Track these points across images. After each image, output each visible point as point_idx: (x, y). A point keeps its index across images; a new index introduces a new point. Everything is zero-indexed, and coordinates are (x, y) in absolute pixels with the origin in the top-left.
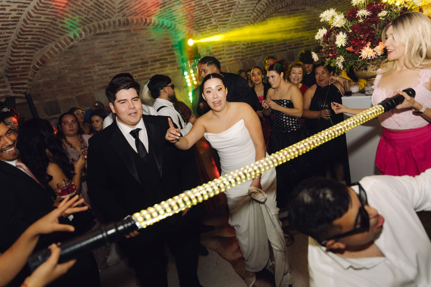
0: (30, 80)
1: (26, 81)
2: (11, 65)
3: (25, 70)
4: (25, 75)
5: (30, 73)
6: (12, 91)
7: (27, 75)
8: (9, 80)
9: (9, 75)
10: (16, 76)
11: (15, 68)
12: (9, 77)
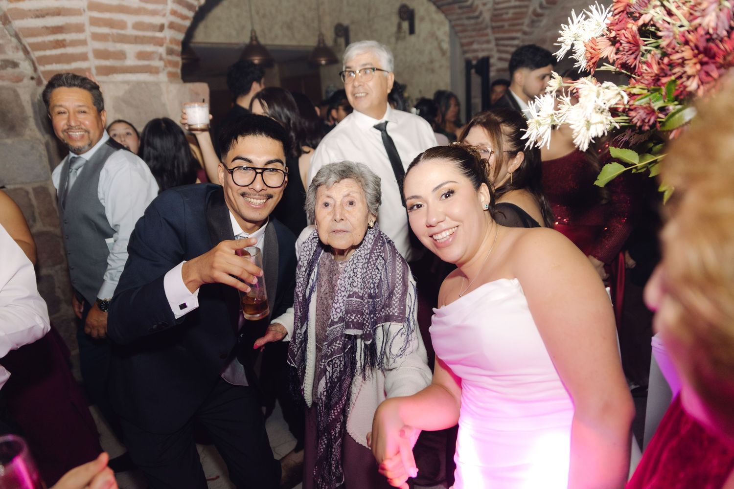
0: (525, 33)
1: (519, 35)
2: (496, 10)
3: (519, 16)
4: (518, 25)
5: (526, 21)
6: (495, 49)
7: (522, 24)
8: (494, 33)
9: (494, 24)
10: (502, 27)
11: (502, 15)
12: (493, 28)
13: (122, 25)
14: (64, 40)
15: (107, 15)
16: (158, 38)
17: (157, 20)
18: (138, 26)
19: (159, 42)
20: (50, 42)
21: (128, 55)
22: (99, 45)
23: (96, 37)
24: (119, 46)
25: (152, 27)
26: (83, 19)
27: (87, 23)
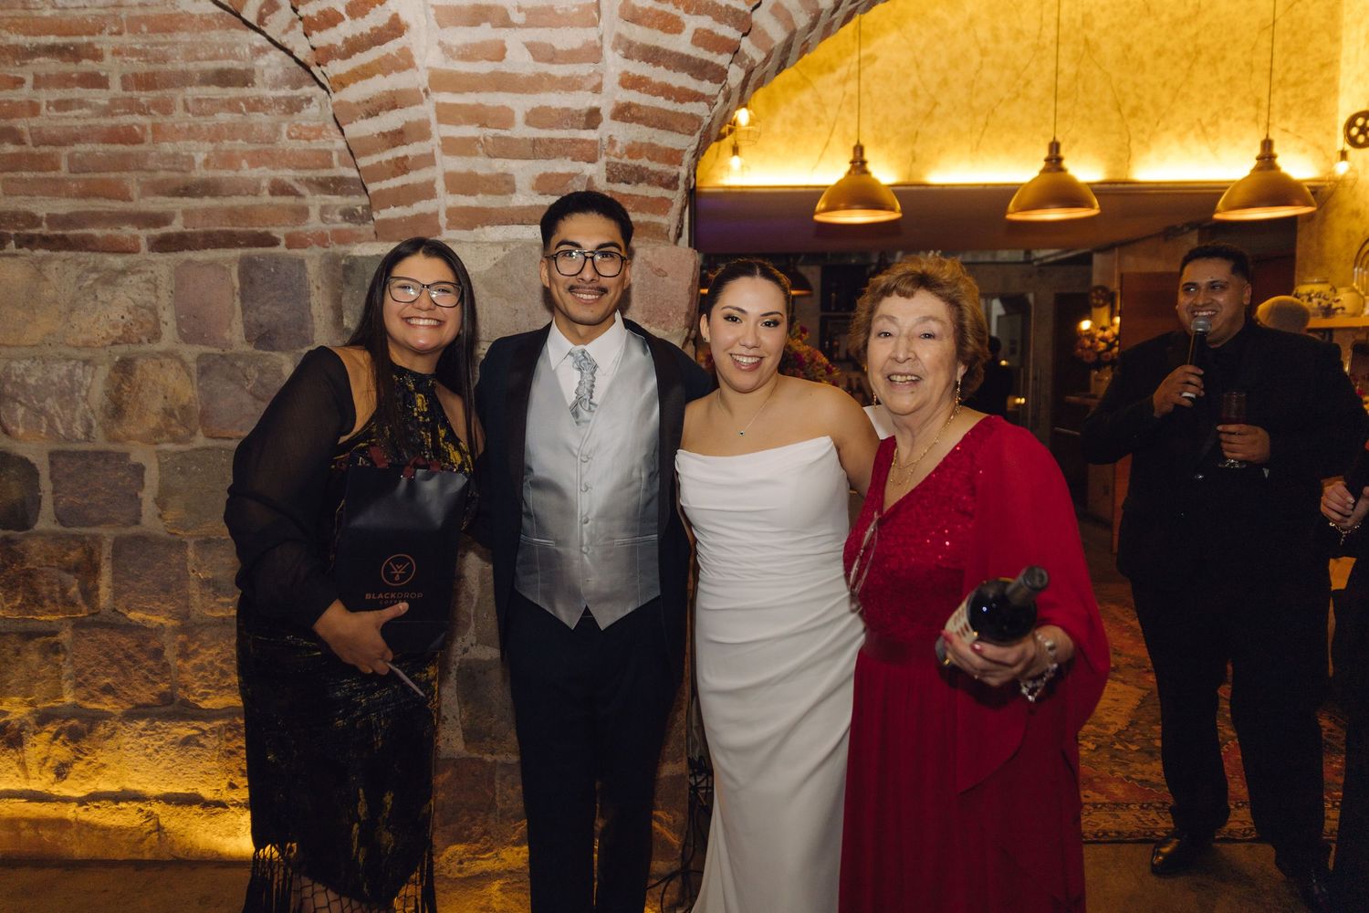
13: (503, 118)
14: (406, 157)
15: (469, 99)
16: (584, 141)
17: (581, 101)
18: (535, 118)
19: (588, 153)
20: (388, 162)
21: (518, 185)
22: (456, 164)
23: (451, 146)
24: (499, 165)
25: (567, 118)
26: (425, 111)
27: (433, 118)
